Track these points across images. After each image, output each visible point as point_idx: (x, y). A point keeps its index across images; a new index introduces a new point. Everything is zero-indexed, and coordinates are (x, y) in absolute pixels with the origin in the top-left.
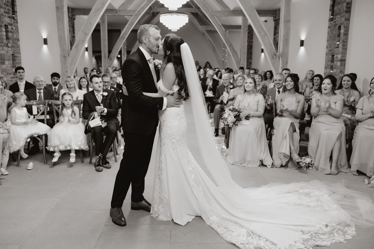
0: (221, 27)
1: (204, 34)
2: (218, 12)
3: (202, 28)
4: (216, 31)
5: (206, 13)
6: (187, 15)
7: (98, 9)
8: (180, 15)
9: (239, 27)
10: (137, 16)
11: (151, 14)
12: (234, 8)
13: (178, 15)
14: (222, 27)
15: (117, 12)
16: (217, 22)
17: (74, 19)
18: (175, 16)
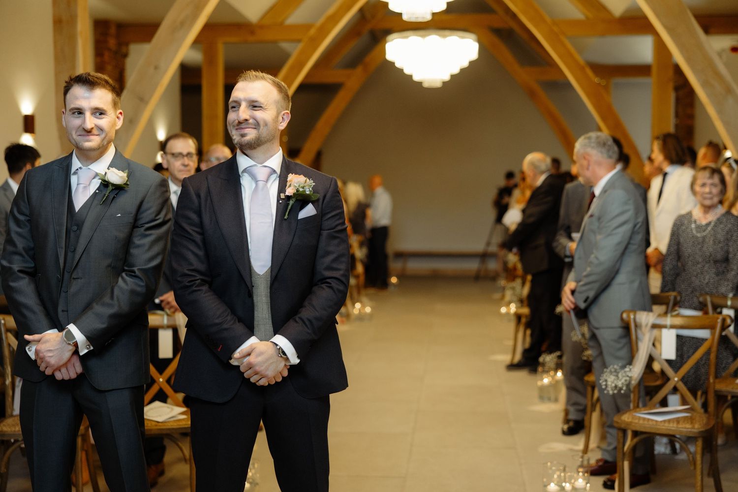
0: (582, 69)
1: (532, 94)
2: (576, 23)
3: (525, 75)
4: (568, 85)
5: (536, 26)
6: (473, 36)
7: (182, 24)
8: (451, 36)
9: (643, 70)
10: (315, 42)
11: (365, 37)
12: (627, 11)
13: (444, 36)
14: (589, 72)
15: (252, 33)
16: (571, 55)
17: (125, 55)
18: (434, 40)
